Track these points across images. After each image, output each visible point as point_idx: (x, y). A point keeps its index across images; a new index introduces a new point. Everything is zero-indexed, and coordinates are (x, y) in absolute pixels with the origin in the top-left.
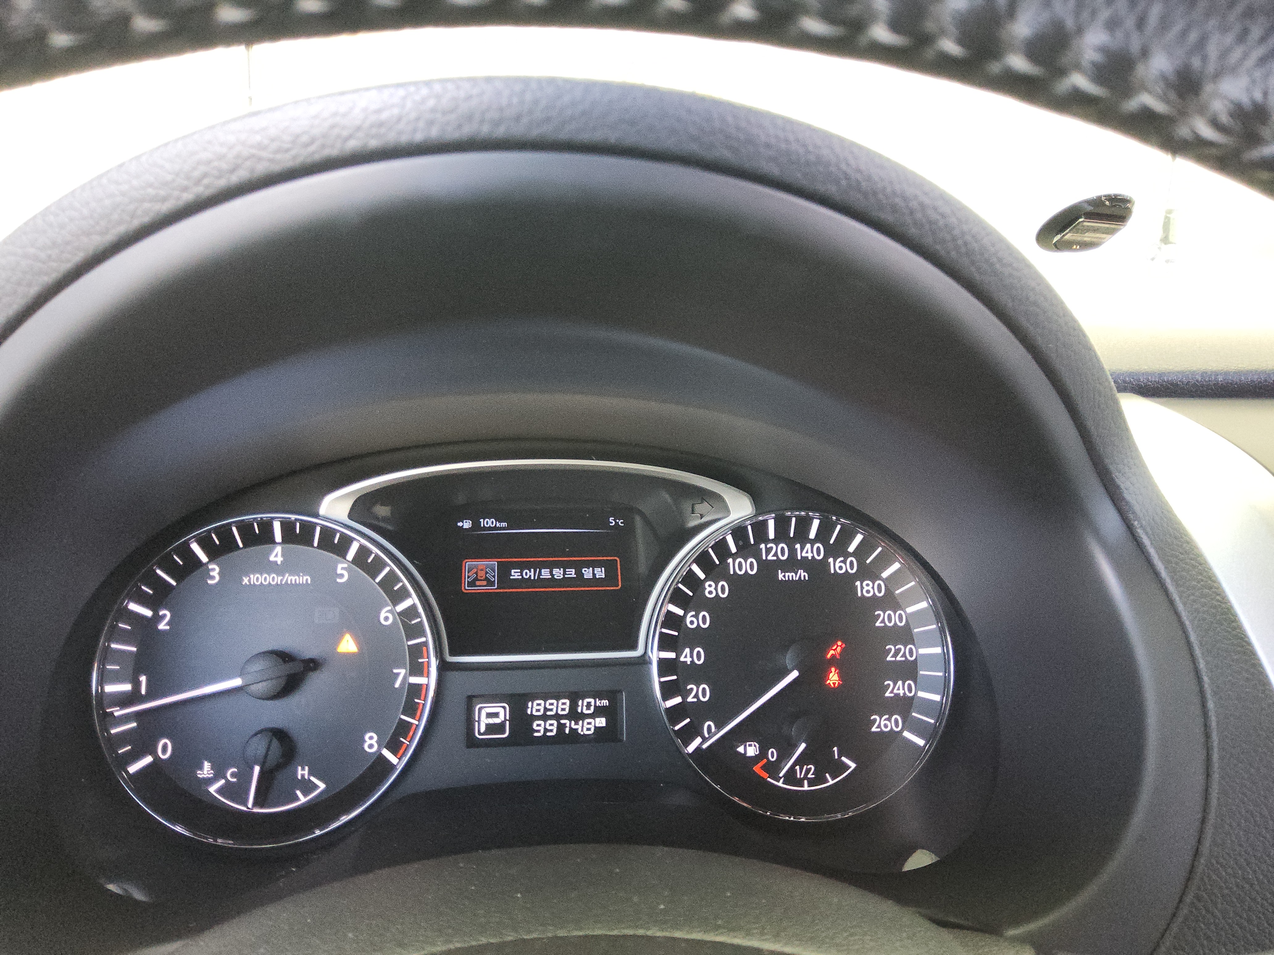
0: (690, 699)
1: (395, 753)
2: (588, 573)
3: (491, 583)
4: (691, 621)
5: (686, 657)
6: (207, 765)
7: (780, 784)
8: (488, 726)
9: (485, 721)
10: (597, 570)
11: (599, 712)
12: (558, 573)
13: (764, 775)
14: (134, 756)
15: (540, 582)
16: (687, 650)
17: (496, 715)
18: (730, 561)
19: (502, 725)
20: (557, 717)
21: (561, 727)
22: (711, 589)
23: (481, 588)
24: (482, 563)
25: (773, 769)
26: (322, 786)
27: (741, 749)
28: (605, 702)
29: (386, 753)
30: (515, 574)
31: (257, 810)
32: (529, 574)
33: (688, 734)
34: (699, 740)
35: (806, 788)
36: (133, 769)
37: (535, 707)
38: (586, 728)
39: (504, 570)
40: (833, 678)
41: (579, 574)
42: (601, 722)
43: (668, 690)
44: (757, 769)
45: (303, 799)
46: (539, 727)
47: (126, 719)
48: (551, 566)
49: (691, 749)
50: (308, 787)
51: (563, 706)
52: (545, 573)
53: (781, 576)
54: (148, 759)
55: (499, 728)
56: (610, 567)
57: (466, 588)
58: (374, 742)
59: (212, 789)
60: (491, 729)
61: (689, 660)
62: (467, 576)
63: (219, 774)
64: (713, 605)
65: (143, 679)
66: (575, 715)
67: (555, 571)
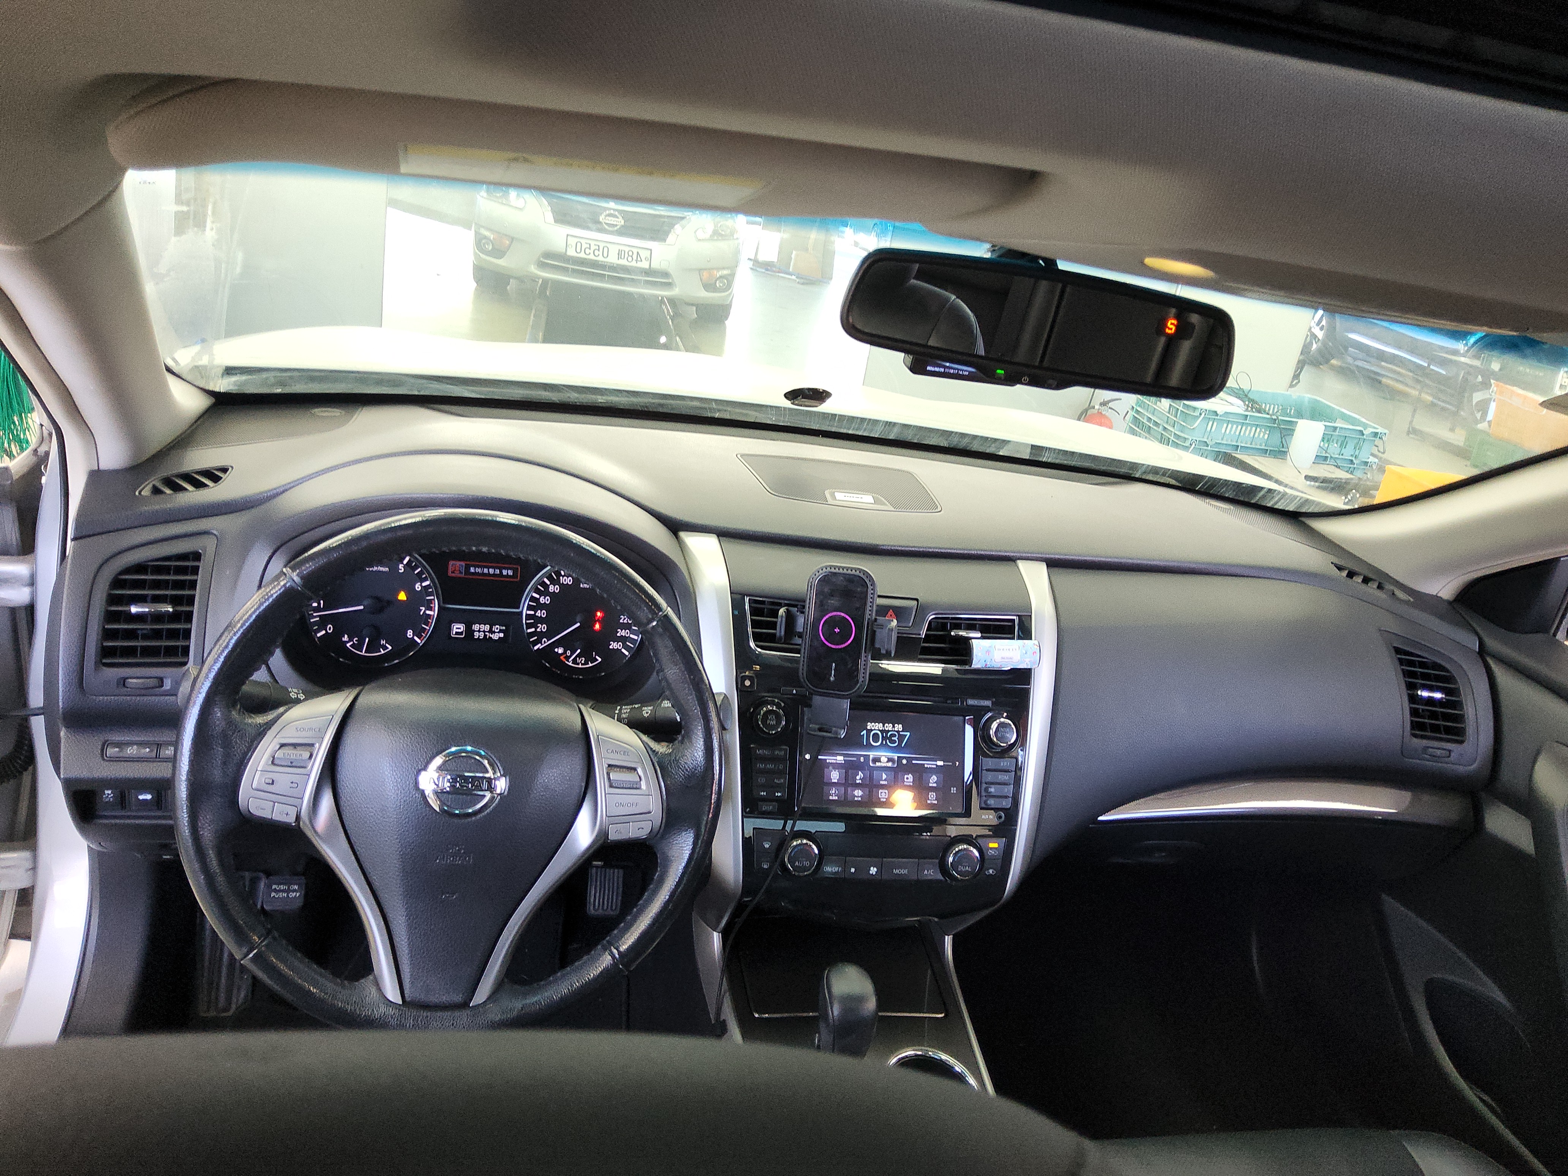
0: (538, 630)
1: (419, 638)
2: (505, 572)
3: (461, 573)
4: (542, 600)
5: (538, 614)
6: (346, 636)
7: (570, 664)
8: (456, 632)
9: (455, 630)
10: (509, 571)
11: (501, 631)
12: (491, 571)
13: (564, 660)
14: (319, 630)
15: (483, 574)
16: (539, 611)
17: (460, 628)
18: (561, 578)
19: (462, 632)
20: (484, 631)
21: (485, 635)
22: (551, 588)
23: (457, 574)
24: (458, 563)
25: (567, 658)
26: (390, 648)
27: (556, 650)
28: (504, 628)
29: (416, 638)
30: (472, 570)
31: (366, 654)
32: (479, 570)
33: (535, 643)
34: (540, 645)
35: (580, 666)
36: (319, 635)
37: (476, 627)
38: (495, 637)
39: (467, 568)
40: (597, 626)
41: (501, 572)
42: (502, 635)
43: (529, 626)
44: (562, 657)
45: (383, 652)
46: (476, 635)
47: (316, 617)
48: (488, 568)
49: (536, 648)
50: (385, 648)
51: (487, 627)
52: (486, 571)
53: (581, 586)
54: (324, 632)
55: (461, 633)
56: (515, 571)
57: (450, 574)
58: (411, 634)
59: (348, 645)
60: (457, 633)
61: (539, 615)
62: (450, 568)
63: (351, 640)
64: (553, 595)
65: (322, 602)
66: (491, 631)
67: (490, 570)
